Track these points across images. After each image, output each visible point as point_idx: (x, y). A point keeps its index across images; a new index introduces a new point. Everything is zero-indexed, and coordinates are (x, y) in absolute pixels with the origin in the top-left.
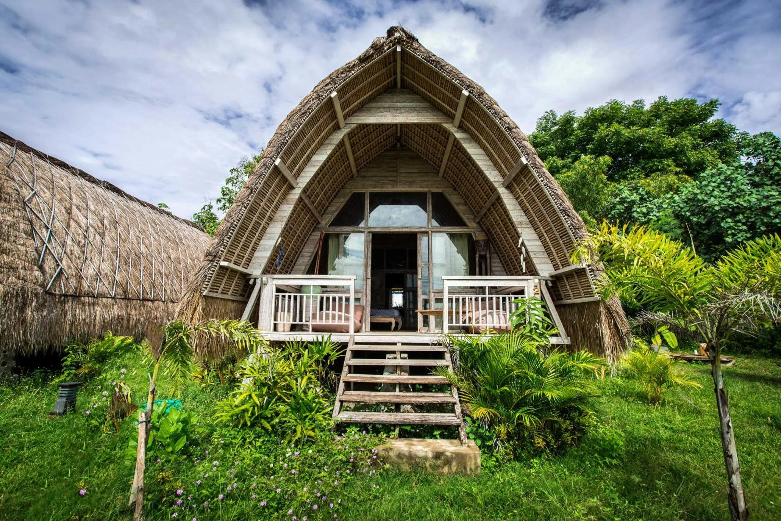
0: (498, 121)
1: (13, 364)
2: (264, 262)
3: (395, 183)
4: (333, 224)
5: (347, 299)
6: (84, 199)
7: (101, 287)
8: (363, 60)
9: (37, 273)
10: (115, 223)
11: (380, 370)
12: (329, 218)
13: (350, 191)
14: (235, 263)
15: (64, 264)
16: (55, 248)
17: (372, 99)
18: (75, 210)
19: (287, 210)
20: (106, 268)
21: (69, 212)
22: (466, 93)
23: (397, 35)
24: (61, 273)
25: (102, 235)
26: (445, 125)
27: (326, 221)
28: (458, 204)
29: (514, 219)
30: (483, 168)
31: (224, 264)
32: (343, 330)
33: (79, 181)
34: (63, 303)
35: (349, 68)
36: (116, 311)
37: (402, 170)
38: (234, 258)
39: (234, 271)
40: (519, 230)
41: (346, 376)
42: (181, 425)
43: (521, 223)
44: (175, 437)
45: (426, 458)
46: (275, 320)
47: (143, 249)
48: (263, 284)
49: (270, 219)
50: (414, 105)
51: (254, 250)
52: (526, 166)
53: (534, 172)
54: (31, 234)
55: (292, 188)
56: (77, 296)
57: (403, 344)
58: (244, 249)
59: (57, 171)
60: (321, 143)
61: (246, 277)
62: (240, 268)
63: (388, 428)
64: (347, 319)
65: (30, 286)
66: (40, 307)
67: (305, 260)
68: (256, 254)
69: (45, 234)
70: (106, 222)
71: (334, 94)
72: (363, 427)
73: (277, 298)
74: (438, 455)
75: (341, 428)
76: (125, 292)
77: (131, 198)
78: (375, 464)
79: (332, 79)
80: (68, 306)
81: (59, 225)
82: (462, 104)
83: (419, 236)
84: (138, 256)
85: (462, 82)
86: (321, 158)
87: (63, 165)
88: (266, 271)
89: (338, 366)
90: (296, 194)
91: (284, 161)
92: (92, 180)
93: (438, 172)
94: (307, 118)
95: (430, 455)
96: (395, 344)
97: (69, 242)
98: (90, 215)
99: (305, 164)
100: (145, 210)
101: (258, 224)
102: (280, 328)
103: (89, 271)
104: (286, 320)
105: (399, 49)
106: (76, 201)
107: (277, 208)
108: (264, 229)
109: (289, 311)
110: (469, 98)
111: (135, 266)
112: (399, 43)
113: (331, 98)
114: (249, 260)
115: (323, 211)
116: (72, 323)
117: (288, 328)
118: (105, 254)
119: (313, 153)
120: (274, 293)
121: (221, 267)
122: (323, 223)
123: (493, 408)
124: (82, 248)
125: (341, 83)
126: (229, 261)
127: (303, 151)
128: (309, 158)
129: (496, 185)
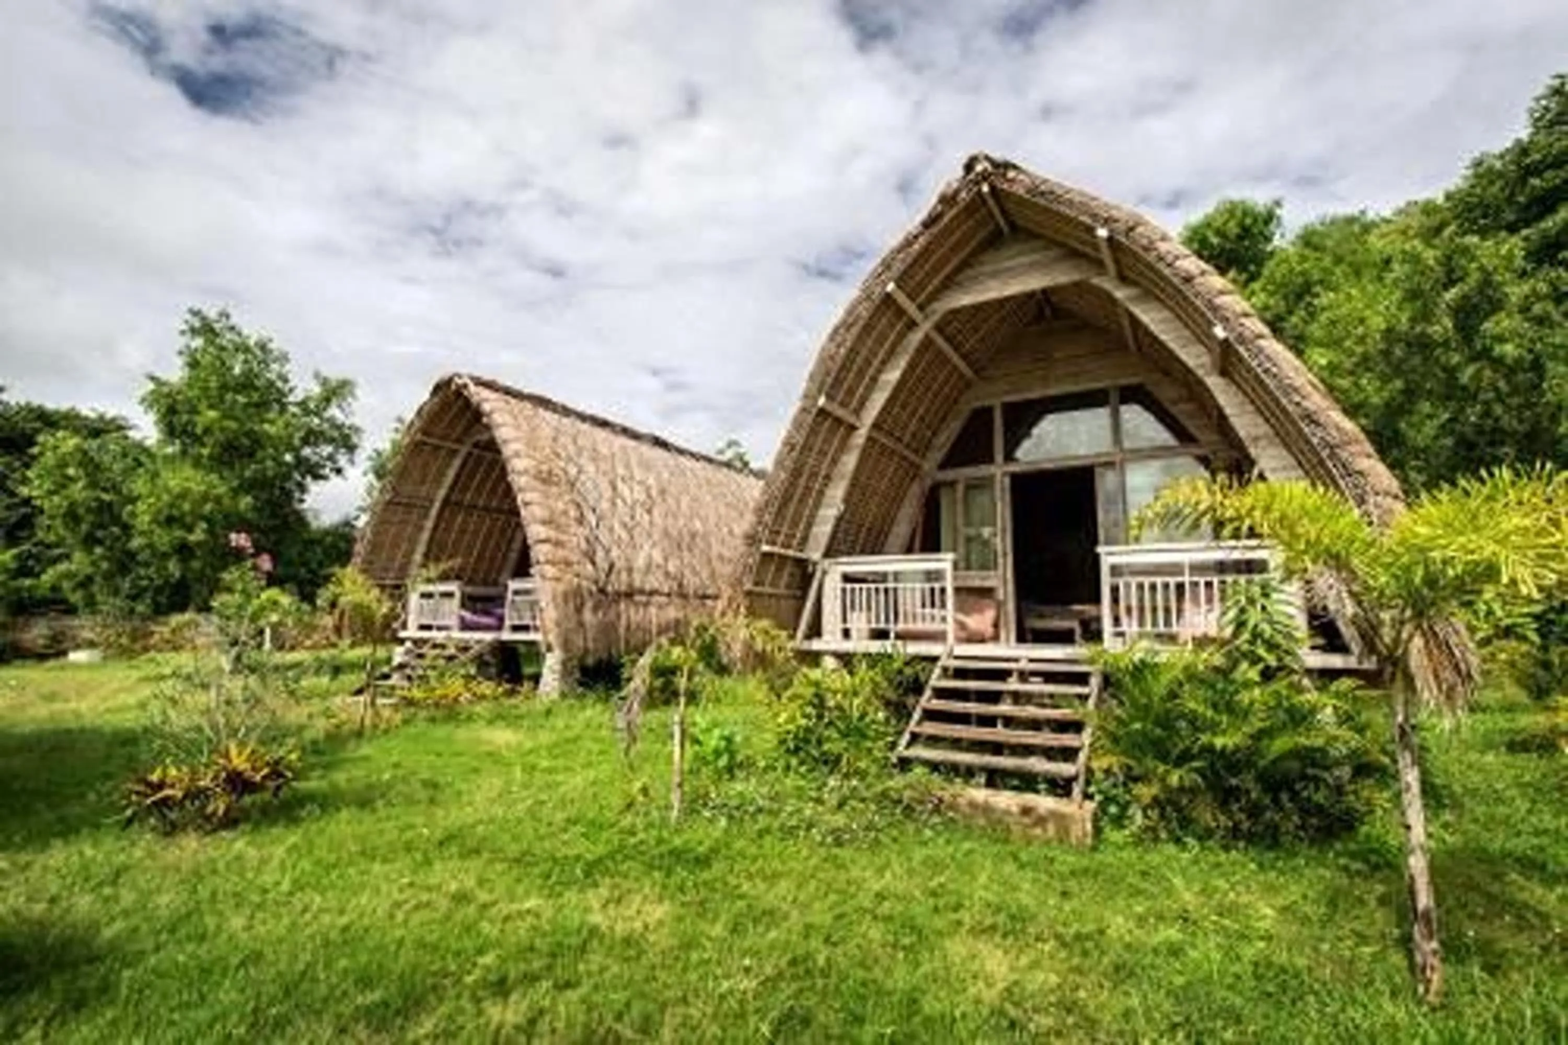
0: (1167, 271)
1: (577, 675)
2: (824, 541)
3: (1045, 381)
4: (943, 466)
5: (943, 591)
6: (627, 466)
7: (654, 581)
8: (927, 224)
9: (589, 567)
10: (663, 492)
11: (994, 697)
12: (937, 456)
13: (965, 409)
14: (783, 546)
15: (615, 553)
16: (604, 537)
17: (965, 264)
18: (620, 485)
19: (850, 461)
20: (657, 557)
21: (614, 488)
22: (1102, 232)
23: (979, 168)
24: (612, 566)
25: (649, 512)
26: (1096, 281)
27: (929, 464)
28: (1175, 403)
29: (1242, 434)
30: (1172, 345)
31: (766, 548)
32: (937, 637)
33: (623, 441)
34: (617, 602)
35: (908, 243)
36: (672, 613)
37: (1057, 355)
38: (781, 538)
39: (783, 558)
40: (1253, 451)
41: (927, 701)
42: (723, 744)
43: (1256, 439)
44: (717, 753)
45: (1007, 812)
46: (845, 620)
47: (698, 525)
48: (825, 573)
49: (828, 477)
50: (1036, 257)
51: (809, 525)
52: (1226, 340)
53: (1241, 349)
54: (581, 520)
55: (853, 428)
56: (629, 595)
57: (1032, 660)
58: (795, 524)
59: (601, 434)
60: (892, 353)
61: (802, 563)
62: (791, 552)
63: (969, 773)
64: (944, 619)
65: (585, 583)
66: (595, 609)
67: (901, 530)
68: (815, 529)
69: (593, 520)
70: (654, 493)
71: (891, 287)
72: (934, 766)
73: (844, 591)
74: (1026, 811)
75: (905, 764)
76: (680, 585)
77: (681, 452)
78: (937, 810)
79: (887, 265)
80: (622, 606)
81: (605, 505)
82: (1104, 247)
83: (1098, 471)
84: (693, 536)
85: (1094, 216)
86: (892, 376)
87: (604, 424)
88: (828, 554)
89: (917, 688)
90: (859, 438)
91: (830, 397)
92: (636, 436)
93: (1126, 347)
94: (855, 330)
95: (1015, 809)
96: (1016, 660)
97: (617, 526)
98: (637, 488)
99: (870, 389)
100: (699, 465)
101: (808, 489)
102: (854, 633)
103: (640, 562)
104: (860, 622)
105: (985, 188)
106: (621, 471)
107: (835, 461)
108: (821, 493)
109: (869, 608)
110: (1110, 239)
111: (690, 550)
112: (985, 179)
113: (888, 296)
114: (805, 539)
115: (923, 449)
116: (628, 628)
117: (865, 633)
118: (656, 537)
119: (879, 371)
120: (840, 585)
121: (766, 555)
122: (926, 466)
123: (1134, 757)
124: (630, 531)
125: (898, 267)
126: (773, 543)
127: (861, 373)
128: (874, 380)
129: (1200, 372)
